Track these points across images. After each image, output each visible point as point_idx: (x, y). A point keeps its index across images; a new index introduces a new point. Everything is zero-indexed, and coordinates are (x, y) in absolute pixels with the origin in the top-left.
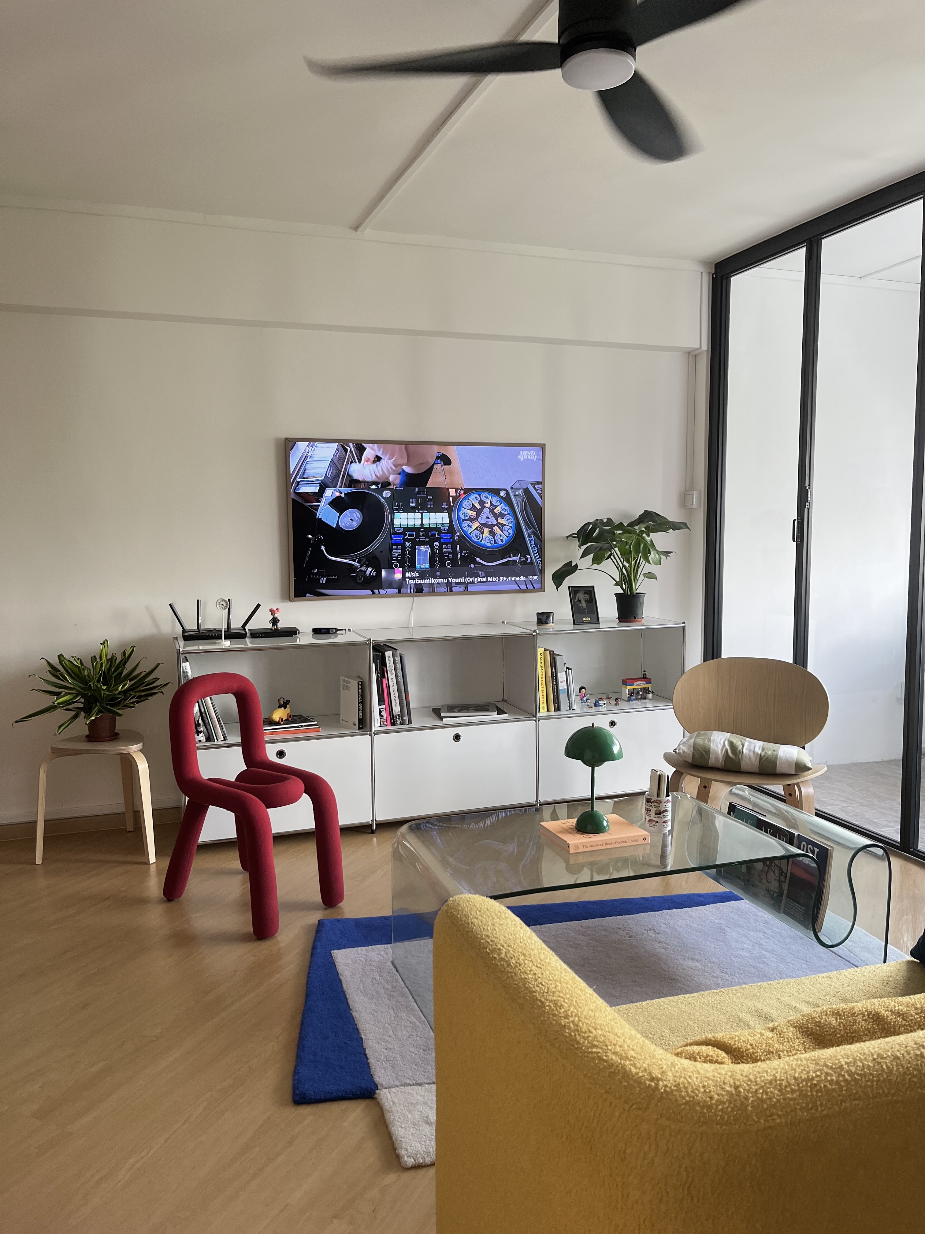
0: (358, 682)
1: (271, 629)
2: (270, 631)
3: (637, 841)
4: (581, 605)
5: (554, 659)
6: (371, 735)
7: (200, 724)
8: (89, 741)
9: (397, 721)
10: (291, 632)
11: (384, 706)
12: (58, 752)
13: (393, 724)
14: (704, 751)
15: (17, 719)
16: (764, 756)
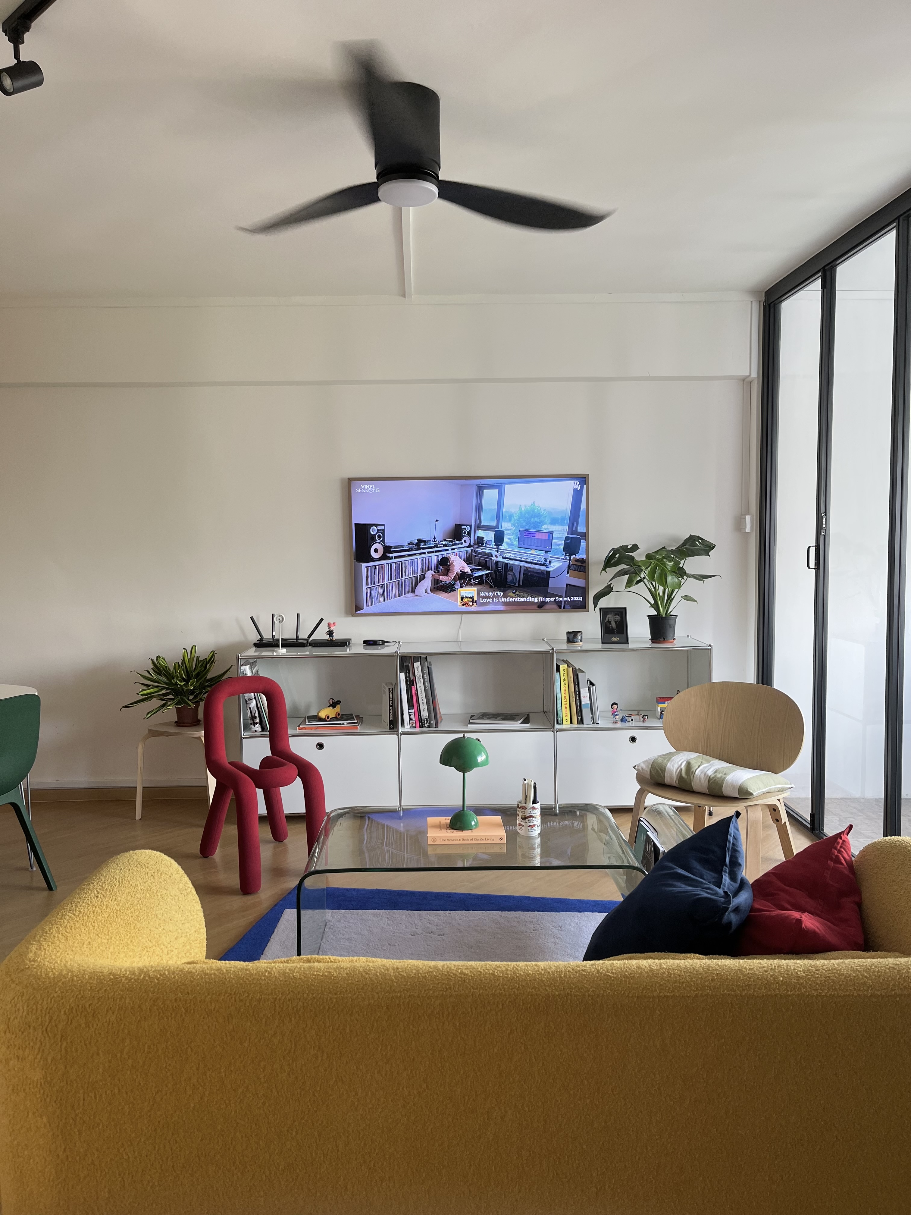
0: (389, 689)
1: (327, 640)
2: (326, 642)
3: (493, 840)
4: (610, 626)
5: (577, 675)
6: (398, 735)
7: (256, 717)
8: (178, 726)
9: (425, 724)
10: (344, 643)
11: (413, 711)
12: (153, 733)
13: (422, 726)
14: (661, 769)
15: (124, 705)
16: (713, 778)
